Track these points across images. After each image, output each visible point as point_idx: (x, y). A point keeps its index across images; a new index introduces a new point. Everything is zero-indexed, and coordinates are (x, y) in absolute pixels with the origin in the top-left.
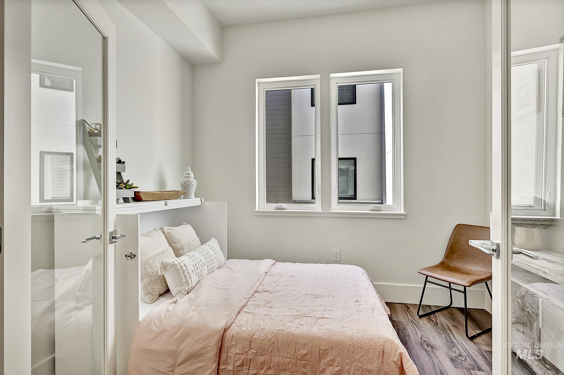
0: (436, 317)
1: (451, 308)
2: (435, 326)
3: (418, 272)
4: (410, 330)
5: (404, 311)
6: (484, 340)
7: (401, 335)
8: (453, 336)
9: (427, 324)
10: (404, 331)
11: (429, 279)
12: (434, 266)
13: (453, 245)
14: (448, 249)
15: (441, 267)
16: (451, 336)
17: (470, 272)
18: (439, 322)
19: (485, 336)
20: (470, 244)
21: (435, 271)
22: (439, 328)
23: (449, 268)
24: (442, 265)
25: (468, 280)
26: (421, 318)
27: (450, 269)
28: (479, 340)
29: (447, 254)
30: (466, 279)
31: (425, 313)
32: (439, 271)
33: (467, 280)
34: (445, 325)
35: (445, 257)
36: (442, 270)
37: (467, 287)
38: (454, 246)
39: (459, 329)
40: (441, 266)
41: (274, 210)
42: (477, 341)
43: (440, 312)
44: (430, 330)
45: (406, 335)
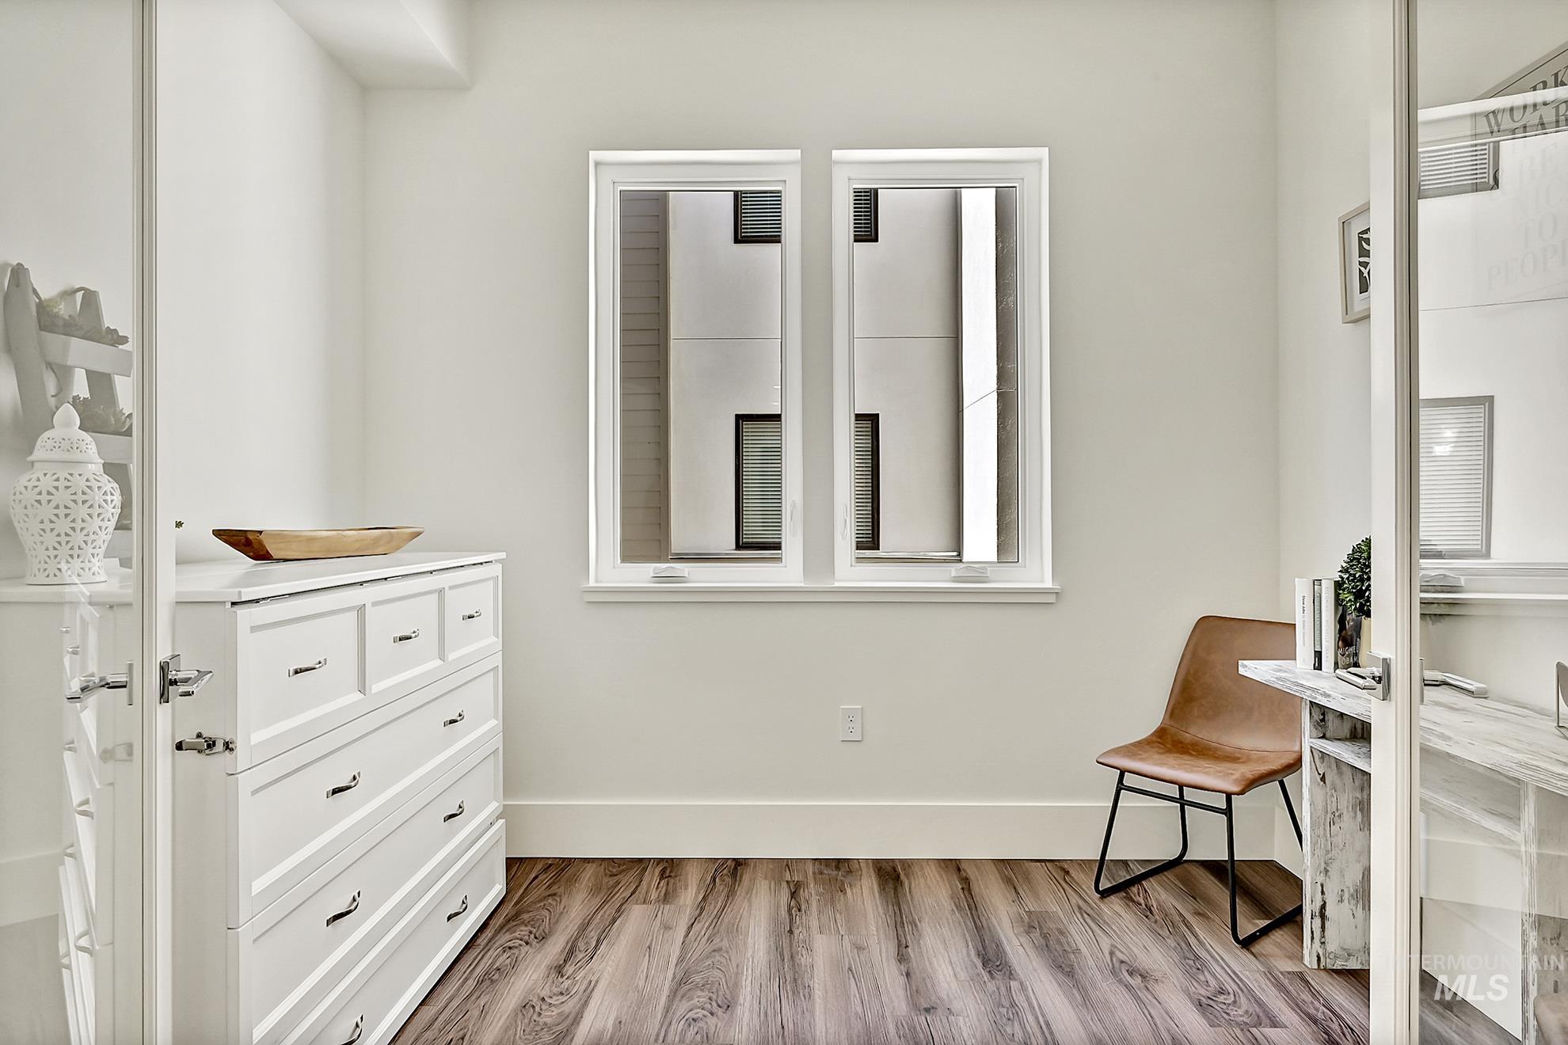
0: (1146, 891)
1: (1185, 865)
2: (1147, 917)
3: (1098, 762)
4: (1078, 934)
5: (1056, 882)
6: (1278, 945)
7: (1056, 950)
8: (1198, 940)
9: (1123, 914)
10: (1063, 940)
11: (1129, 780)
12: (1139, 742)
13: (1190, 678)
14: (1177, 690)
15: (1160, 743)
16: (1192, 940)
17: (1239, 756)
18: (1155, 907)
19: (1281, 932)
20: (1242, 671)
21: (1144, 756)
22: (1156, 922)
23: (1180, 745)
24: (1160, 737)
25: (1237, 775)
26: (1105, 897)
27: (1182, 747)
28: (1266, 945)
29: (1175, 705)
30: (1232, 774)
31: (1115, 884)
32: (1157, 756)
33: (1234, 777)
34: (1173, 911)
35: (1167, 717)
36: (1162, 753)
37: (1234, 794)
38: (1194, 682)
39: (1214, 921)
40: (1159, 740)
41: (650, 582)
42: (1261, 949)
43: (1154, 877)
44: (1134, 931)
45: (1068, 949)
